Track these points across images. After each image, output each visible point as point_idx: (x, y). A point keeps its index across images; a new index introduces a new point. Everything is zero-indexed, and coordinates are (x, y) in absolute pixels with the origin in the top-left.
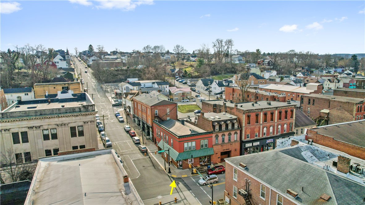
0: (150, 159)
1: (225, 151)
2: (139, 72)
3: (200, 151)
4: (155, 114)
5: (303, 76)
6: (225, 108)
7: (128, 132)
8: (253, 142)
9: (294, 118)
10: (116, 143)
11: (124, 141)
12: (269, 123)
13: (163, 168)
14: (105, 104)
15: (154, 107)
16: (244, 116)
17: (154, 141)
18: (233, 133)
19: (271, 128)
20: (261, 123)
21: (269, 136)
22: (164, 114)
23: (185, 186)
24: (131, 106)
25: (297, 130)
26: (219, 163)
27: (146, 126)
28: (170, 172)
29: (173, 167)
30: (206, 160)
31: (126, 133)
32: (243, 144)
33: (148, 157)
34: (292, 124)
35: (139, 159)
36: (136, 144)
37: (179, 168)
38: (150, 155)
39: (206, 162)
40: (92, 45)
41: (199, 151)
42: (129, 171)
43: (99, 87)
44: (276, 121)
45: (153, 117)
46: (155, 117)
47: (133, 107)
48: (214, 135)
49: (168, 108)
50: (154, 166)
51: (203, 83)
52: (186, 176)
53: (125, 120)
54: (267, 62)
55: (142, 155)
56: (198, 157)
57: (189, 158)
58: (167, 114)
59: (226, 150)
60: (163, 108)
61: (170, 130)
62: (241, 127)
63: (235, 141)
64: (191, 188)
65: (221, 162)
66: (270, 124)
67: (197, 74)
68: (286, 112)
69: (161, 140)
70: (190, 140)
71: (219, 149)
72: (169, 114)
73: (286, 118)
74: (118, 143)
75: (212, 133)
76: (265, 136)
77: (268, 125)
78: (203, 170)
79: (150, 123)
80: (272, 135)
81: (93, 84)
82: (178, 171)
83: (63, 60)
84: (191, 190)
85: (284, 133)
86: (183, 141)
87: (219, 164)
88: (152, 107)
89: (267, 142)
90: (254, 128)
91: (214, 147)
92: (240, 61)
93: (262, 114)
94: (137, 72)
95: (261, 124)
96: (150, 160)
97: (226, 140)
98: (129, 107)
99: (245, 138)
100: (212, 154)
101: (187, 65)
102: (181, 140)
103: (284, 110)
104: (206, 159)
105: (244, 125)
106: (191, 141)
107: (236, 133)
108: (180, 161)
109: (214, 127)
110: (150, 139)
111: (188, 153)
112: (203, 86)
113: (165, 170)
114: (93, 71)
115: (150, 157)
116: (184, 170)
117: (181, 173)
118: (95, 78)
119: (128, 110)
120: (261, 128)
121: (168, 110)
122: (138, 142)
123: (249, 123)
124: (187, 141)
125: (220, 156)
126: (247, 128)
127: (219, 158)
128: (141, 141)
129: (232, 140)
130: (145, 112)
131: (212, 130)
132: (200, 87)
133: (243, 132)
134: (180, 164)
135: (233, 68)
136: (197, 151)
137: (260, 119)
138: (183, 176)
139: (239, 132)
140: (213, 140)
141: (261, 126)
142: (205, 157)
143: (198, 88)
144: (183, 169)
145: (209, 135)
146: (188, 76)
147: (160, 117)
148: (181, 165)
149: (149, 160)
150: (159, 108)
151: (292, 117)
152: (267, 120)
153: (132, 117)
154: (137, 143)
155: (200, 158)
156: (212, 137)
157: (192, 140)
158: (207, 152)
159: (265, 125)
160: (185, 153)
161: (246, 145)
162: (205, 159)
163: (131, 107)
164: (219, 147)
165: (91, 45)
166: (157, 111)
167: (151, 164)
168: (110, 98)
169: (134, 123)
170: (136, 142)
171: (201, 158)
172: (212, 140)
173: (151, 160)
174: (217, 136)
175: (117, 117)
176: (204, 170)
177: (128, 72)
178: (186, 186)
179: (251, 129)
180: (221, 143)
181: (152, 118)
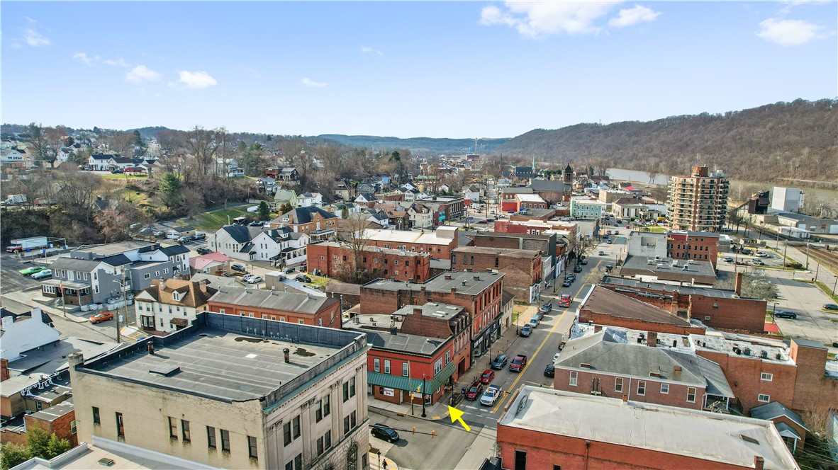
5: (367, 201)
8: (479, 339)
19: (489, 313)
20: (483, 308)
21: (488, 326)
28: (424, 415)
32: (472, 345)
44: (491, 302)
51: (233, 237)
54: (288, 172)
58: (331, 323)
59: (462, 358)
60: (327, 312)
66: (488, 308)
67: (164, 209)
68: (497, 287)
71: (457, 361)
72: (333, 321)
73: (497, 295)
76: (485, 327)
80: (489, 323)
85: (496, 316)
90: (479, 319)
91: (454, 358)
95: (483, 311)
97: (461, 345)
99: (473, 336)
109: (452, 328)
113: (413, 414)
126: (475, 320)
131: (452, 333)
132: (223, 245)
133: (472, 328)
137: (483, 303)
139: (469, 328)
140: (453, 349)
141: (483, 314)
151: (500, 292)
156: (453, 344)
161: (475, 344)
164: (458, 356)
174: (455, 342)
180: (458, 350)
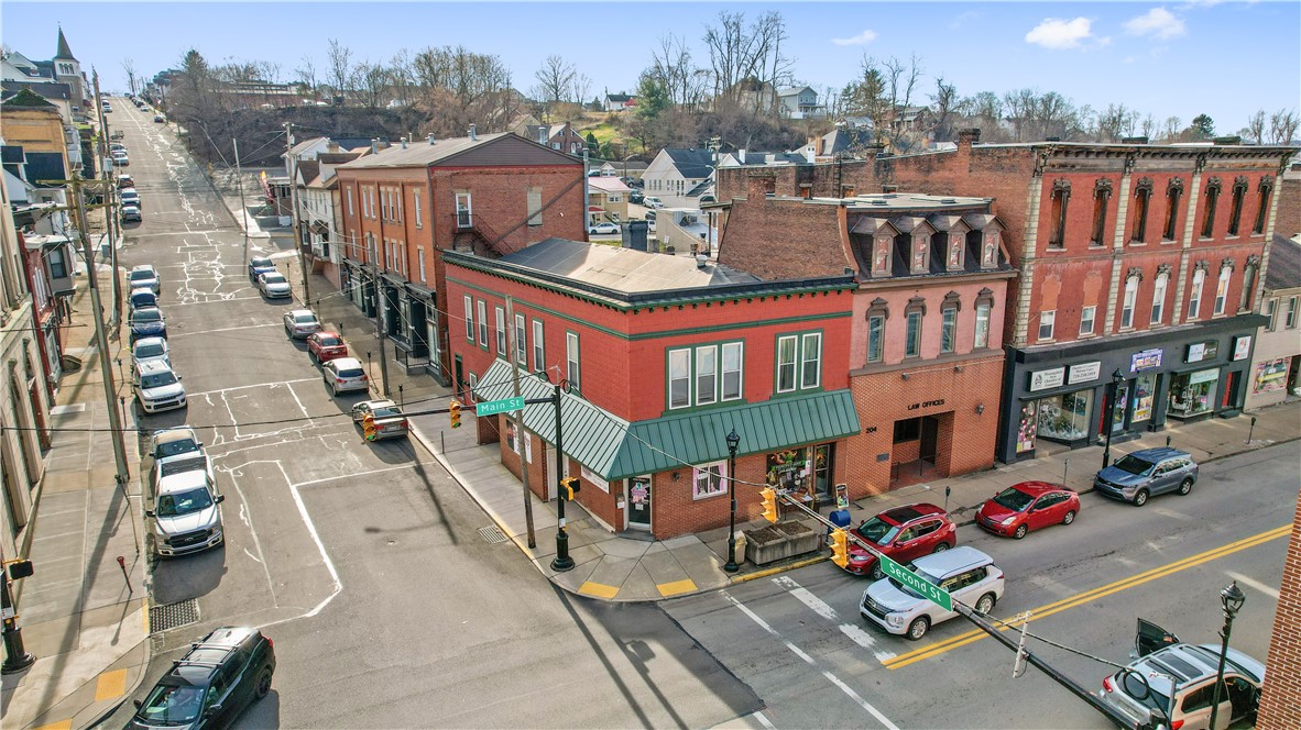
0: (420, 478)
1: (921, 413)
2: (386, 122)
3: (775, 409)
4: (453, 215)
6: (877, 172)
7: (301, 340)
8: (1067, 361)
9: (1269, 235)
10: (216, 397)
11: (272, 385)
12: (1154, 252)
13: (514, 532)
14: (210, 236)
15: (449, 173)
16: (1040, 187)
17: (455, 378)
18: (968, 294)
19: (1161, 282)
20: (1119, 244)
21: (1144, 332)
22: (513, 221)
23: (699, 671)
24: (328, 218)
25: (1271, 306)
26: (883, 491)
27: (404, 306)
28: (564, 562)
29: (582, 524)
30: (803, 473)
31: (291, 348)
32: (1019, 370)
33: (410, 465)
34: (1256, 267)
35: (350, 482)
36: (340, 395)
37: (630, 530)
38: (419, 456)
39: (803, 490)
40: (201, 54)
41: (765, 410)
42: (261, 559)
43: (200, 177)
44: (1187, 242)
45: (446, 234)
46: (458, 235)
47: (339, 220)
48: (860, 304)
49: (531, 185)
50: (444, 522)
51: (678, 166)
52: (687, 587)
53: (299, 294)
54: (911, 115)
55: (371, 453)
56: (760, 452)
57: (704, 456)
58: (525, 224)
59: (926, 404)
60: (503, 181)
61: (574, 275)
62: (1017, 262)
63: (975, 351)
64: (756, 683)
65: (892, 487)
66: (1159, 258)
67: (639, 150)
68: (1239, 191)
69: (492, 362)
70: (706, 330)
71: (885, 400)
72: (538, 220)
73: (1233, 230)
74: (229, 395)
75: (847, 285)
76: (1127, 330)
77: (1148, 260)
78: (799, 540)
79: (424, 281)
80: (1157, 325)
81: (168, 165)
82: (623, 552)
83: (34, 72)
84: (760, 705)
85: (1216, 315)
86: (662, 334)
87: (884, 497)
88: (438, 173)
89: (1133, 368)
90: (1081, 275)
91: (856, 382)
92: (806, 109)
93: (1126, 185)
94: (380, 120)
95: (1115, 255)
96: (422, 484)
97: (930, 347)
98: (322, 229)
99: (1031, 338)
100: (846, 430)
101: (597, 120)
102: (646, 322)
103: (1231, 179)
104: (808, 464)
105: (1031, 249)
106: (717, 334)
107: (985, 298)
108: (632, 484)
109: (862, 246)
110: (427, 371)
111: (695, 421)
112: (677, 176)
113: (532, 546)
114: (183, 131)
115: (420, 470)
116: (670, 544)
117: (646, 569)
118: (189, 149)
119: (317, 243)
120: (1116, 279)
121: (534, 201)
122: (352, 383)
123: (1059, 242)
124: (693, 337)
125: (887, 446)
126: (1048, 271)
127: (880, 458)
128: (376, 380)
129: (962, 348)
130: (401, 217)
131: (854, 266)
132: (664, 184)
133: (1026, 298)
134: (632, 505)
135: (783, 130)
136: (756, 412)
137: (1115, 218)
138: (667, 590)
139: (999, 292)
140: (853, 340)
141: (1117, 267)
142: (800, 453)
143: (653, 192)
144: (655, 537)
145: (832, 303)
146: (602, 156)
147: (488, 235)
148: (639, 507)
149: (418, 489)
150: (476, 180)
151: (1260, 228)
152: (1148, 227)
153: (335, 275)
154: (349, 394)
155: (769, 456)
156: (850, 314)
157: (719, 328)
158: (815, 416)
159: (1135, 260)
160: (675, 425)
161: (1035, 375)
162: (803, 467)
163: (331, 228)
164: (890, 384)
165: (193, 55)
166: (465, 201)
167: (431, 515)
168: (239, 214)
169: (347, 304)
170: (341, 387)
171: (775, 463)
172: (849, 338)
173: (430, 488)
174: (878, 312)
175: (255, 278)
176: (807, 539)
177: (340, 119)
178: (709, 667)
179: (1064, 276)
180: (897, 361)
181: (436, 243)
